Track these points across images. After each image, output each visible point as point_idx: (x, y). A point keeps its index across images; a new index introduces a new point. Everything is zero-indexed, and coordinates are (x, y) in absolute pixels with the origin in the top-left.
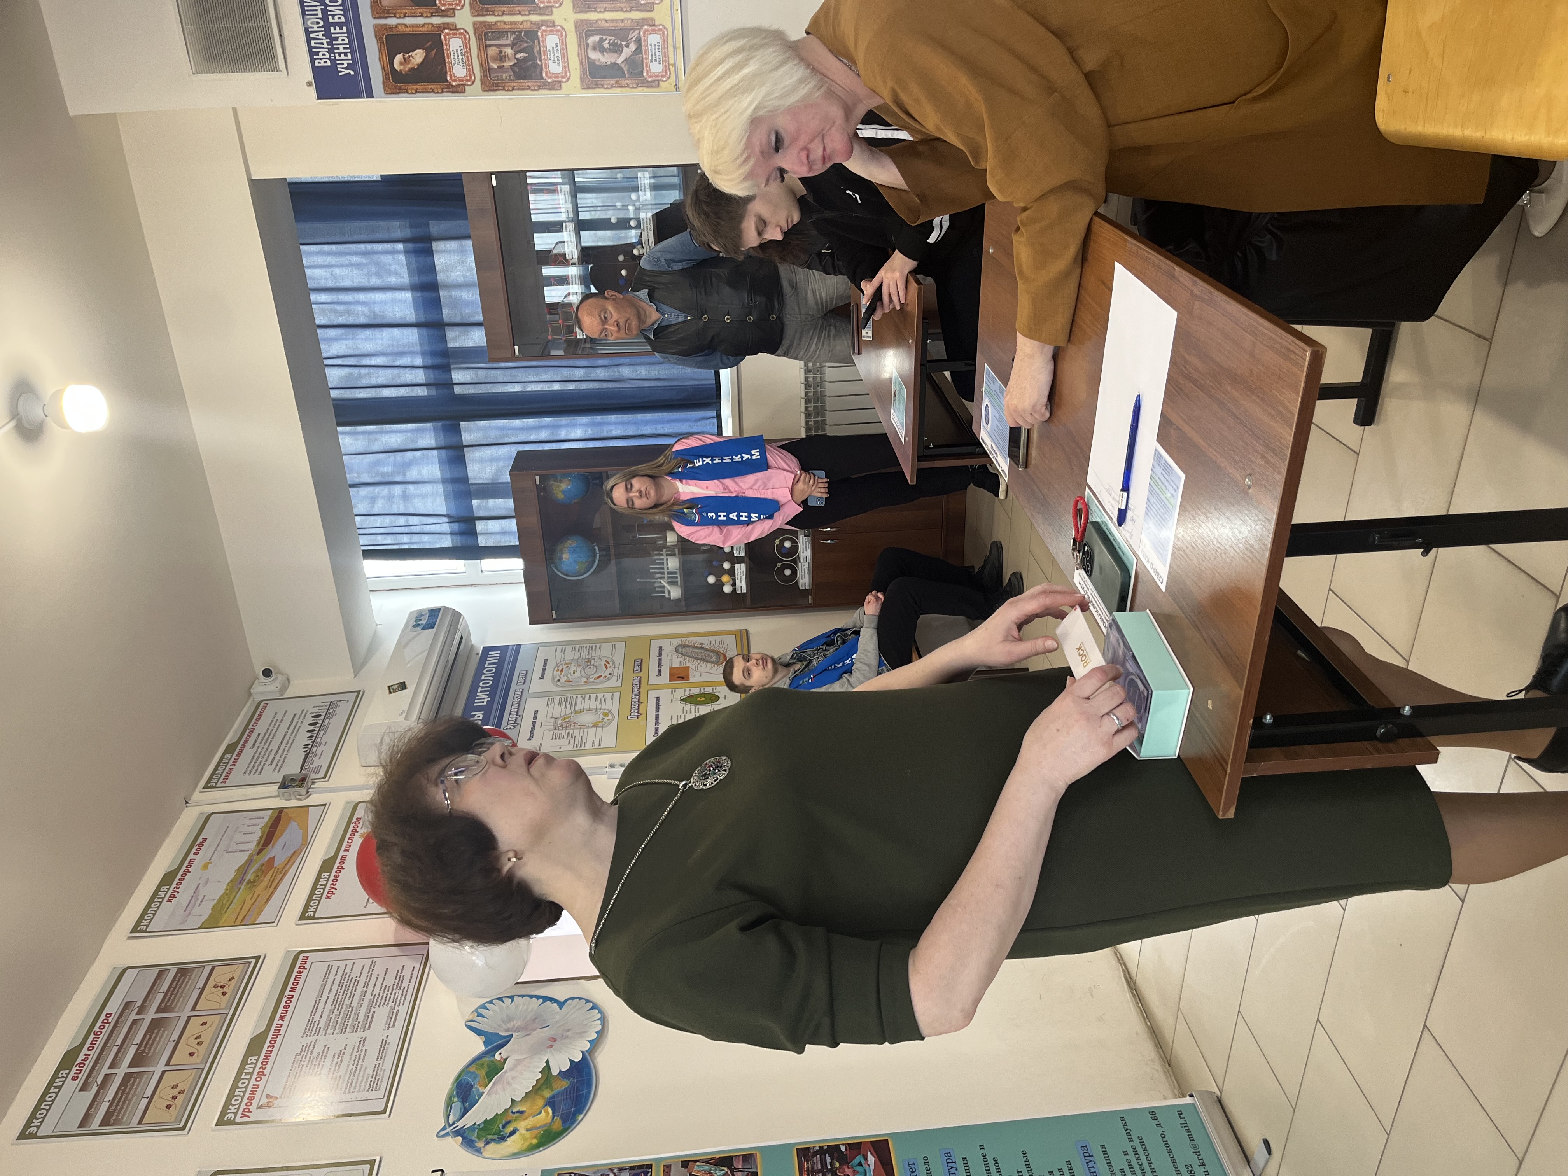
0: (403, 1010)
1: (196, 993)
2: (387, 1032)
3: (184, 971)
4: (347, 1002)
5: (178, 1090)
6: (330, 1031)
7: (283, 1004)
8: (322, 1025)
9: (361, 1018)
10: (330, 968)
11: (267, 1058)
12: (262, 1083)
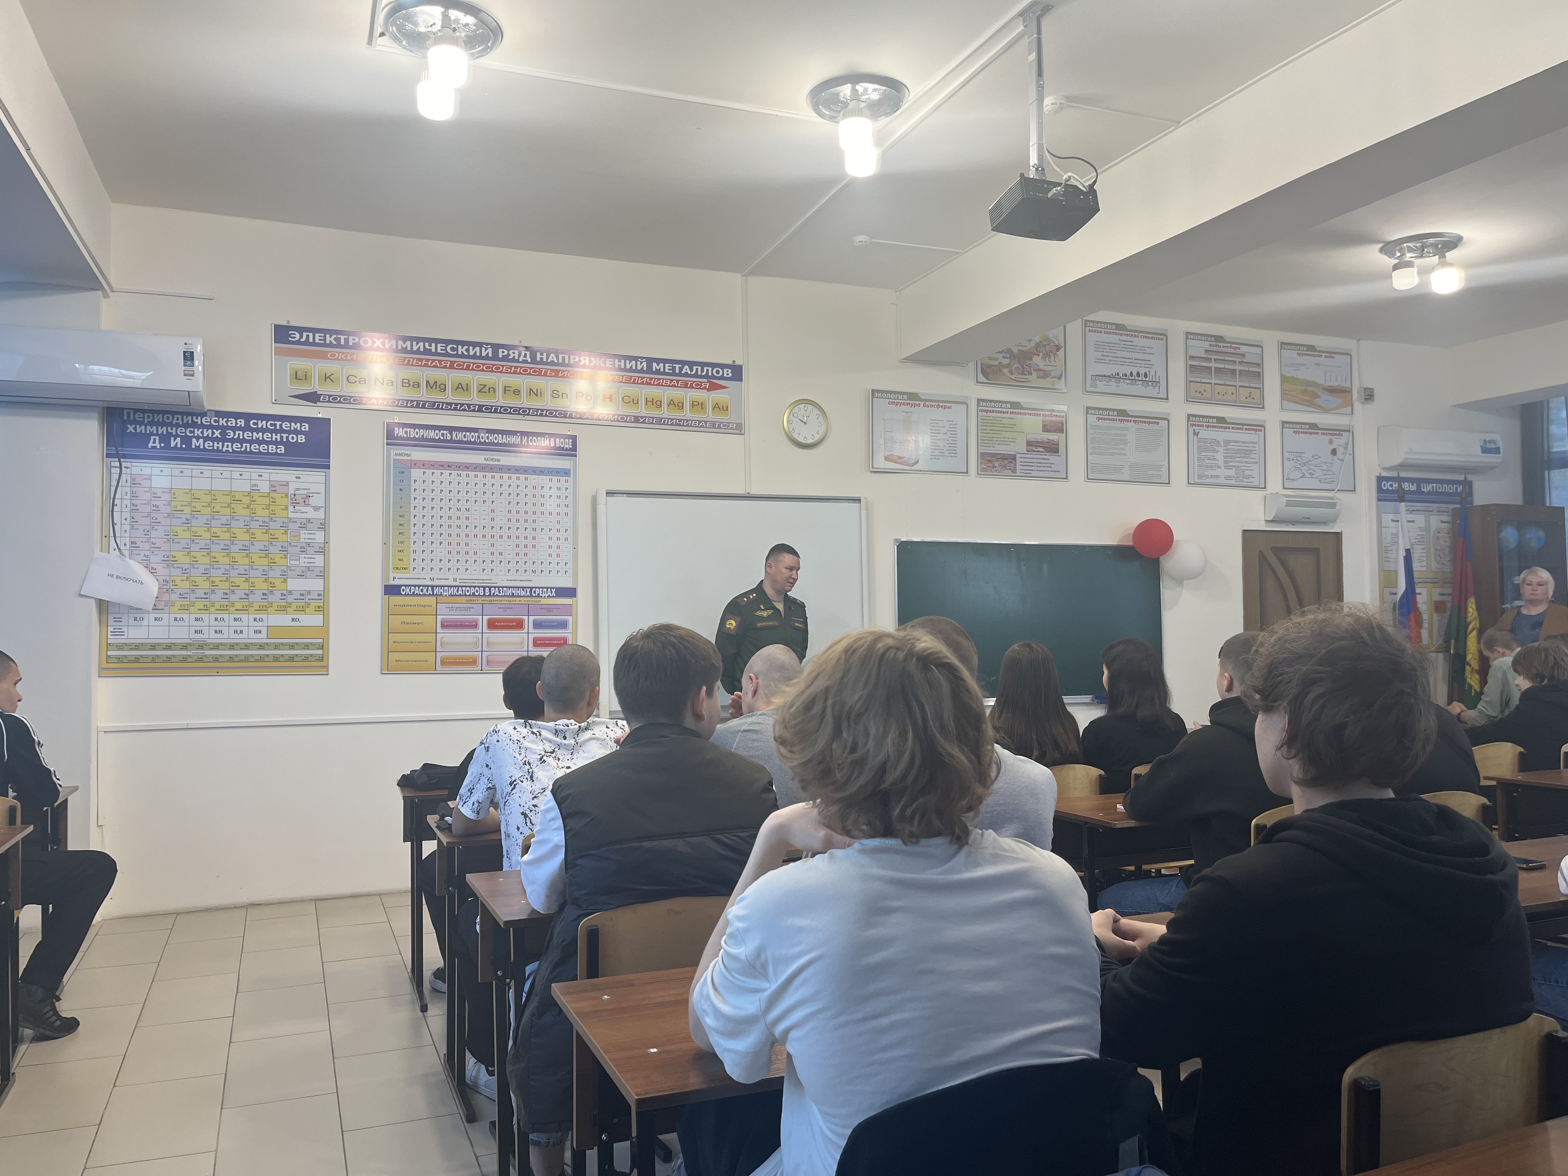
0: (1233, 482)
1: (1248, 385)
2: (1223, 477)
3: (1259, 376)
4: (1238, 456)
5: (1204, 393)
6: (1225, 451)
7: (1239, 426)
8: (1228, 447)
9: (1231, 464)
10: (1255, 443)
11: (1215, 427)
12: (1204, 428)
